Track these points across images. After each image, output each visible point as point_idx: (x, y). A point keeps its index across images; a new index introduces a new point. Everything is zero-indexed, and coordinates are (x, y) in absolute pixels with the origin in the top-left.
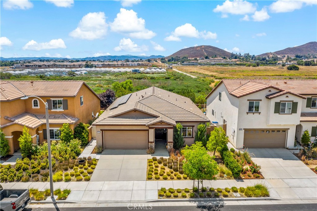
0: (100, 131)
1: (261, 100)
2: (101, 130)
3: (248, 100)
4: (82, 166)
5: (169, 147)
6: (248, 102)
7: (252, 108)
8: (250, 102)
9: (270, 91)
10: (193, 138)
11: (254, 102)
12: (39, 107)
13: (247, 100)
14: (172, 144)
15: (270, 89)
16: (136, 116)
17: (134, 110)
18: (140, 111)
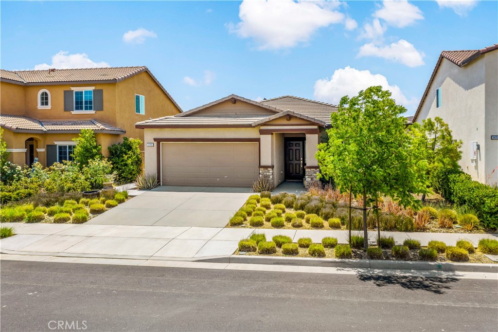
0: (153, 141)
2: (155, 140)
5: (310, 179)
12: (49, 107)
16: (236, 114)
17: (230, 98)
18: (245, 100)
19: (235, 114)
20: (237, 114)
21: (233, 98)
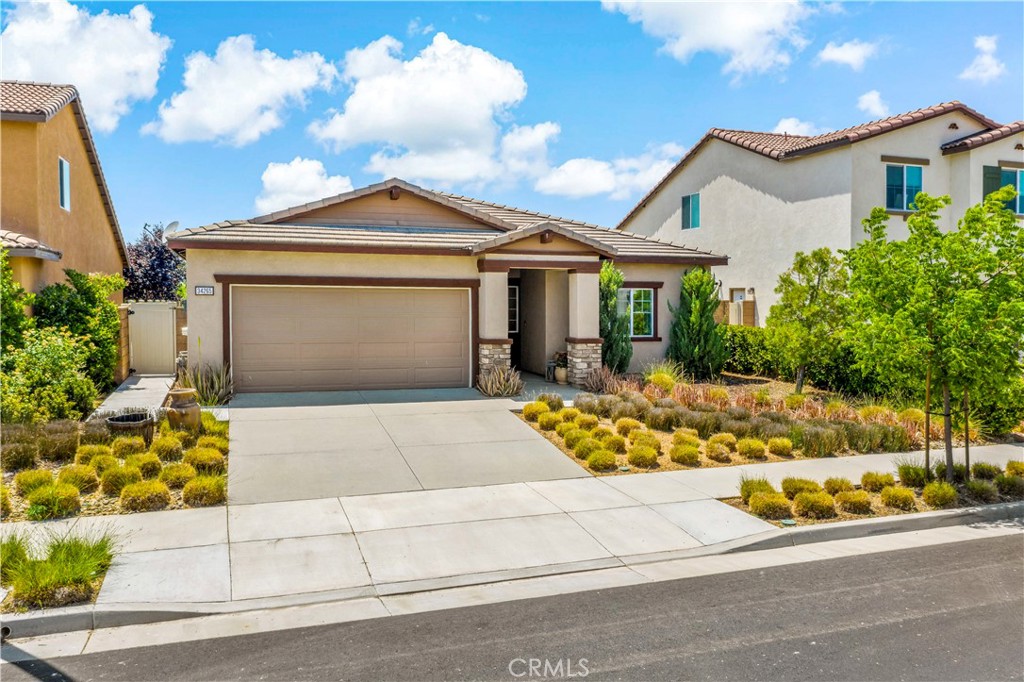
0: (212, 281)
1: (926, 162)
2: (218, 278)
3: (884, 158)
4: (139, 440)
5: (586, 365)
6: (885, 165)
7: (899, 196)
8: (889, 168)
9: (954, 126)
10: (660, 339)
11: (902, 168)
13: (879, 158)
14: (595, 351)
15: (953, 118)
16: (398, 224)
17: (389, 186)
18: (422, 194)
19: (395, 223)
20: (401, 223)
21: (395, 187)
